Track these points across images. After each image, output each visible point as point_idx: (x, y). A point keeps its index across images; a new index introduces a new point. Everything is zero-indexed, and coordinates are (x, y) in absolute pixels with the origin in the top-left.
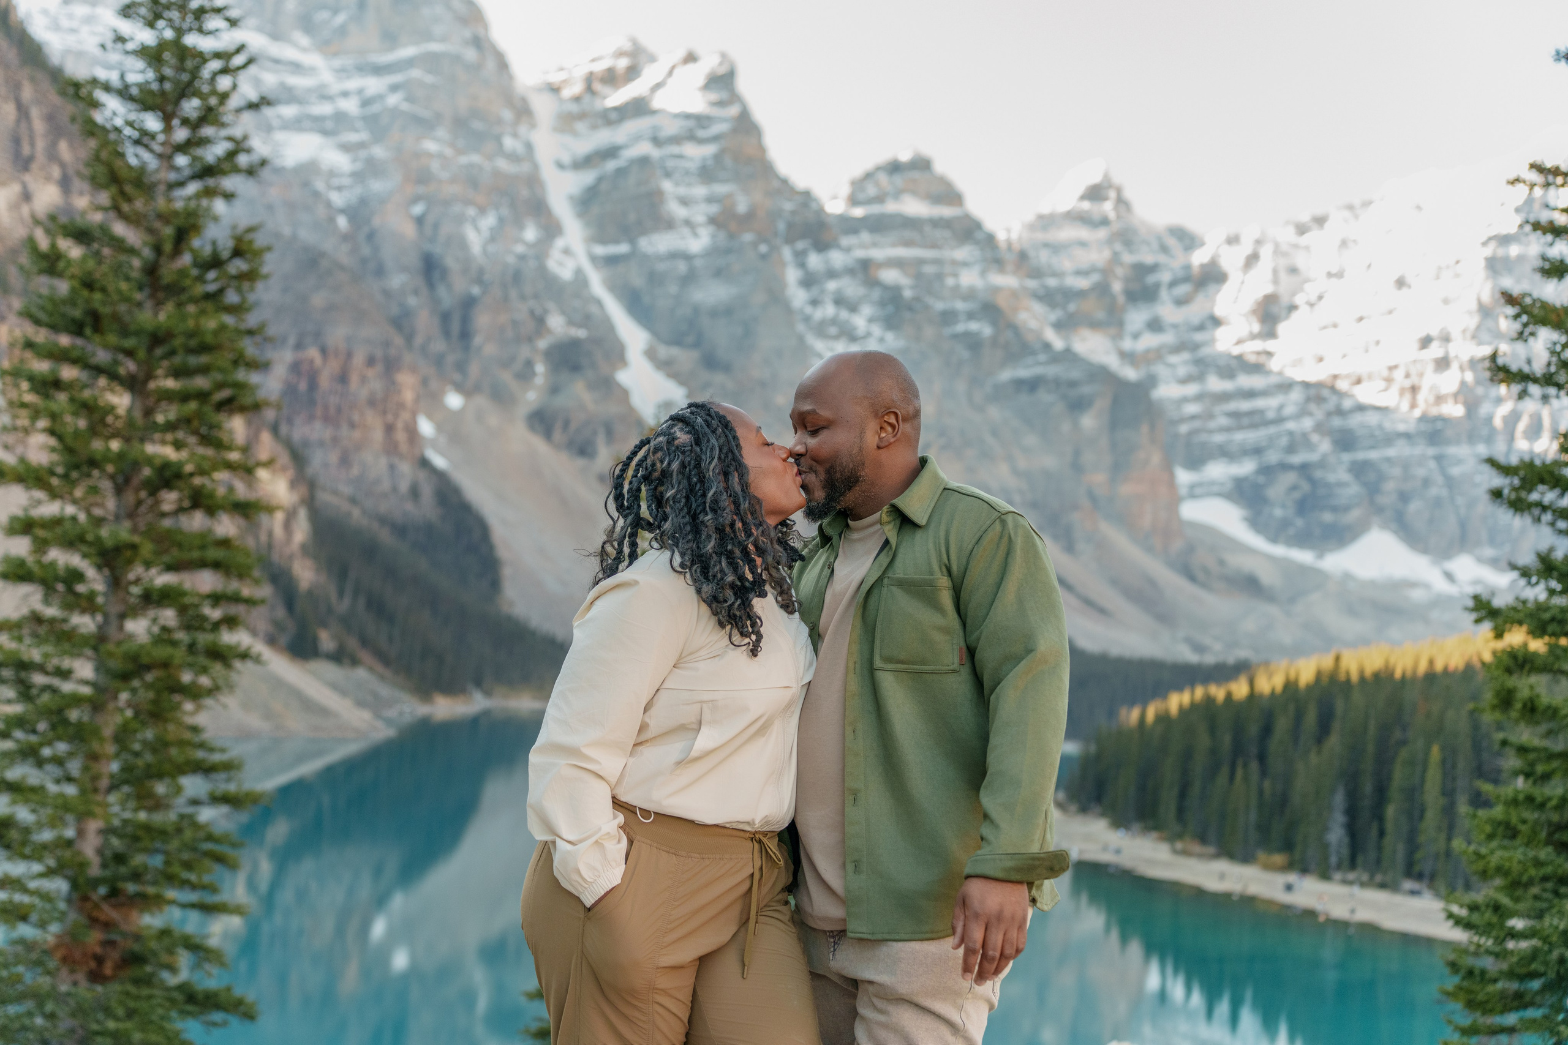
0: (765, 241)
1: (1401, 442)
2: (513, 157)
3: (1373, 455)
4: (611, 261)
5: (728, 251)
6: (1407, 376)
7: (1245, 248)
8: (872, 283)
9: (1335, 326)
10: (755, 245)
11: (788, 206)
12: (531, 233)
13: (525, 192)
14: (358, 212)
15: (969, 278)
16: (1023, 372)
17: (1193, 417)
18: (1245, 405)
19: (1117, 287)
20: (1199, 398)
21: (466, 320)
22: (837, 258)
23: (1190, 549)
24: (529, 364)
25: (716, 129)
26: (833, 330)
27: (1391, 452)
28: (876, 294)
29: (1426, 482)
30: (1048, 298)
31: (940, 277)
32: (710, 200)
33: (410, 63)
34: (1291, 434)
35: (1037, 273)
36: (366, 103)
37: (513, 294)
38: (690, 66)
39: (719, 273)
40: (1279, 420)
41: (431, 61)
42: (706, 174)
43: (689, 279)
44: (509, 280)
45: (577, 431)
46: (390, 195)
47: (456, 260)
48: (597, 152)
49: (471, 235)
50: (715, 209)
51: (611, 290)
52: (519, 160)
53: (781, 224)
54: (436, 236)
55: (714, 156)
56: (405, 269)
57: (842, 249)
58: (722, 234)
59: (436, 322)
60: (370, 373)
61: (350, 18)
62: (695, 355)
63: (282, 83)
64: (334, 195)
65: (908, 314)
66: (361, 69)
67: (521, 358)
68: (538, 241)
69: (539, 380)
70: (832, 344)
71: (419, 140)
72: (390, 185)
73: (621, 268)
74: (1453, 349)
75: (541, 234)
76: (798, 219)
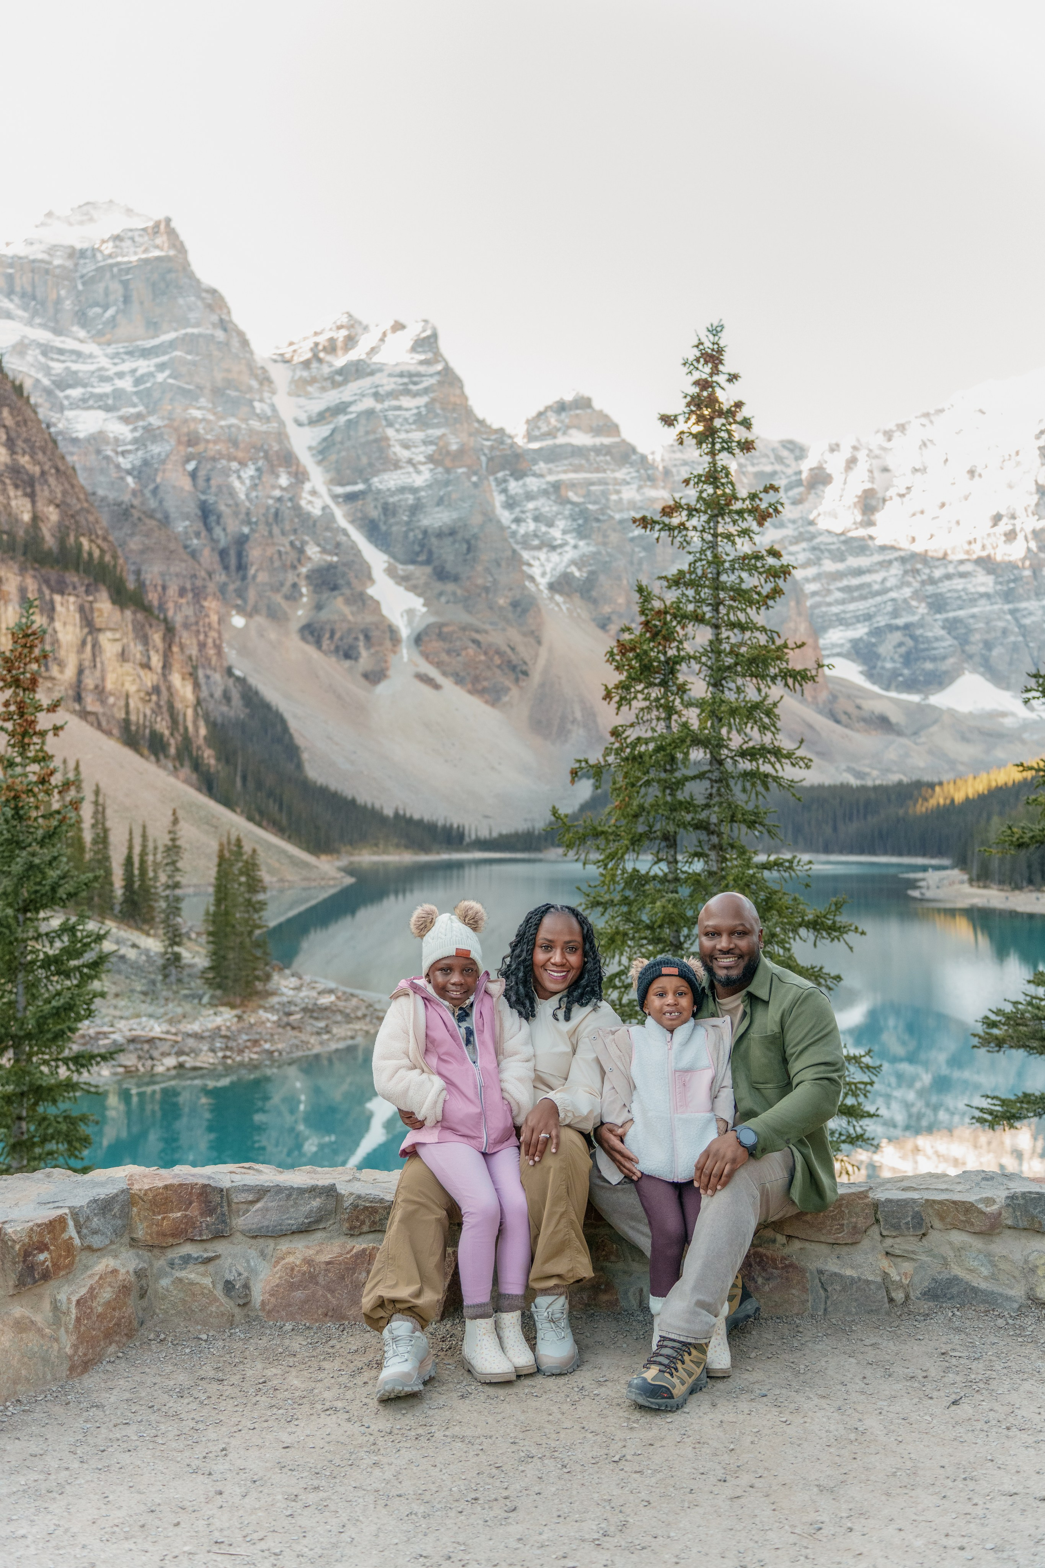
0: (475, 473)
1: (983, 601)
2: (263, 418)
3: (961, 613)
4: (350, 498)
5: (447, 483)
6: (984, 547)
7: (846, 453)
8: (564, 501)
9: (922, 512)
10: (467, 476)
11: (488, 443)
12: (284, 480)
13: (276, 447)
14: (145, 471)
15: (629, 494)
17: (814, 594)
18: (855, 581)
20: (817, 578)
21: (240, 555)
22: (532, 483)
23: (834, 697)
24: (295, 586)
25: (427, 382)
26: (536, 542)
27: (975, 610)
28: (567, 510)
29: (1005, 632)
31: (605, 494)
32: (425, 443)
33: (172, 345)
34: (893, 600)
36: (138, 382)
37: (276, 530)
38: (399, 333)
39: (440, 502)
40: (886, 591)
41: (190, 341)
42: (421, 421)
43: (416, 509)
44: (271, 520)
45: (341, 639)
46: (168, 456)
47: (228, 505)
48: (328, 409)
49: (237, 484)
50: (431, 449)
51: (352, 522)
52: (268, 420)
53: (483, 459)
54: (209, 487)
55: (426, 406)
56: (186, 517)
57: (535, 475)
58: (440, 469)
59: (217, 558)
60: (183, 601)
61: (117, 312)
62: (428, 570)
63: (67, 368)
64: (121, 459)
65: (595, 525)
66: (130, 353)
67: (288, 583)
68: (291, 485)
69: (305, 599)
70: (536, 553)
71: (186, 409)
72: (168, 448)
73: (360, 502)
74: (1018, 522)
75: (293, 480)
76: (498, 453)
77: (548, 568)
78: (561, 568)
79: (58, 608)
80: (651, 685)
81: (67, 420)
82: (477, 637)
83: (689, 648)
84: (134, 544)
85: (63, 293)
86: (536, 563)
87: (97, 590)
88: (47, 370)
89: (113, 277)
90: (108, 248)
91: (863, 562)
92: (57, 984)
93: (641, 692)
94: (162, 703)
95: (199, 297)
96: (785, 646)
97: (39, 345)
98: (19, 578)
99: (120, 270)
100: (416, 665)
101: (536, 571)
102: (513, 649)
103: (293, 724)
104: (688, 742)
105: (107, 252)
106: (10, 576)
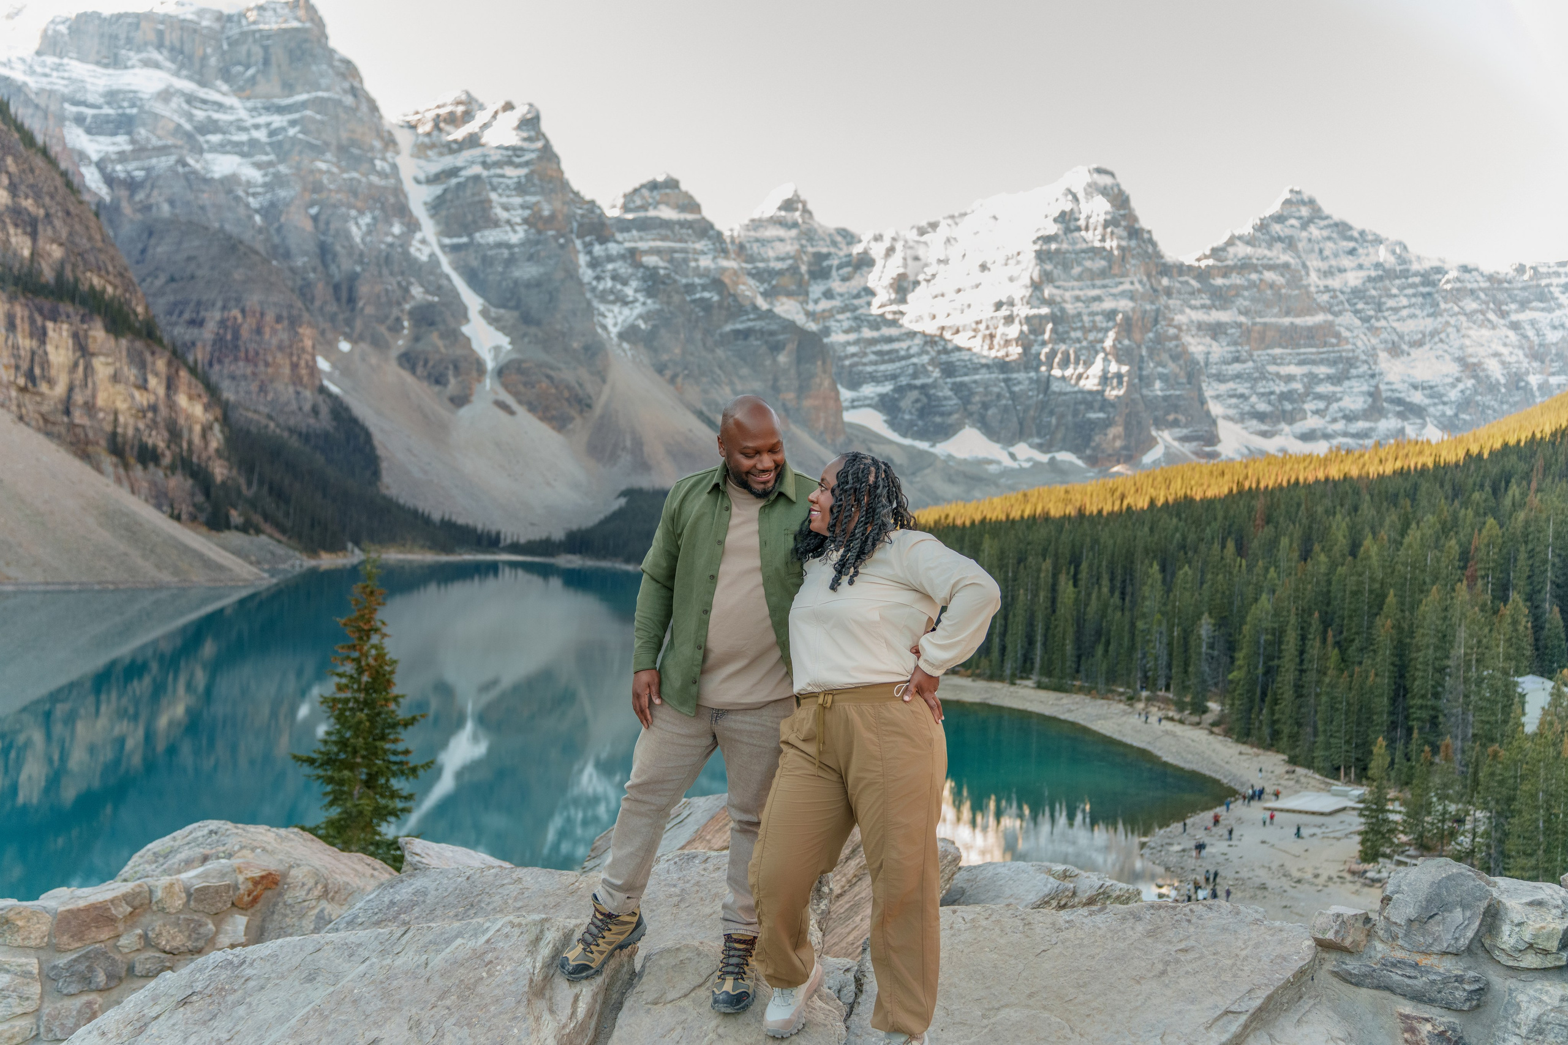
0: (563, 236)
1: (984, 371)
2: (382, 174)
3: (966, 379)
4: (455, 248)
5: (538, 242)
6: (988, 328)
7: (887, 243)
8: (638, 265)
9: (943, 295)
10: (556, 238)
11: (580, 212)
12: (397, 229)
13: (392, 200)
14: (271, 211)
15: (705, 262)
16: (739, 326)
17: (853, 355)
18: (886, 347)
19: (804, 268)
20: (857, 342)
21: (351, 290)
22: (613, 248)
23: (849, 439)
24: (398, 320)
25: (527, 157)
26: (612, 298)
27: (977, 377)
28: (640, 272)
29: (999, 396)
30: (758, 275)
31: (686, 261)
32: (523, 207)
33: (304, 105)
34: (915, 364)
35: (751, 259)
36: (272, 134)
37: (385, 271)
38: (508, 113)
39: (531, 258)
40: (909, 357)
41: (319, 104)
42: (521, 188)
43: (511, 261)
44: (382, 261)
45: (433, 367)
46: (293, 200)
47: (343, 247)
48: (443, 172)
49: (354, 229)
50: (527, 213)
51: (456, 269)
52: (387, 176)
53: (575, 225)
54: (328, 229)
55: (526, 176)
56: (305, 253)
57: (617, 242)
58: (533, 231)
59: (330, 291)
60: (279, 327)
61: (258, 72)
62: (516, 314)
63: (209, 118)
64: (251, 200)
65: (661, 287)
66: (268, 109)
67: (393, 317)
68: (403, 234)
69: (406, 332)
70: (611, 307)
71: (313, 161)
72: (292, 193)
73: (463, 254)
74: (1015, 310)
75: (405, 229)
76: (586, 220)
77: (620, 319)
78: (630, 320)
79: (50, 333)
81: (206, 162)
82: (552, 373)
84: (238, 275)
85: (209, 50)
86: (610, 315)
87: (92, 319)
88: (190, 117)
89: (255, 41)
90: (252, 16)
91: (893, 332)
94: (159, 419)
95: (331, 66)
97: (183, 94)
98: (7, 306)
99: (262, 36)
100: (496, 393)
101: (609, 322)
102: (581, 385)
103: (378, 438)
105: (251, 19)
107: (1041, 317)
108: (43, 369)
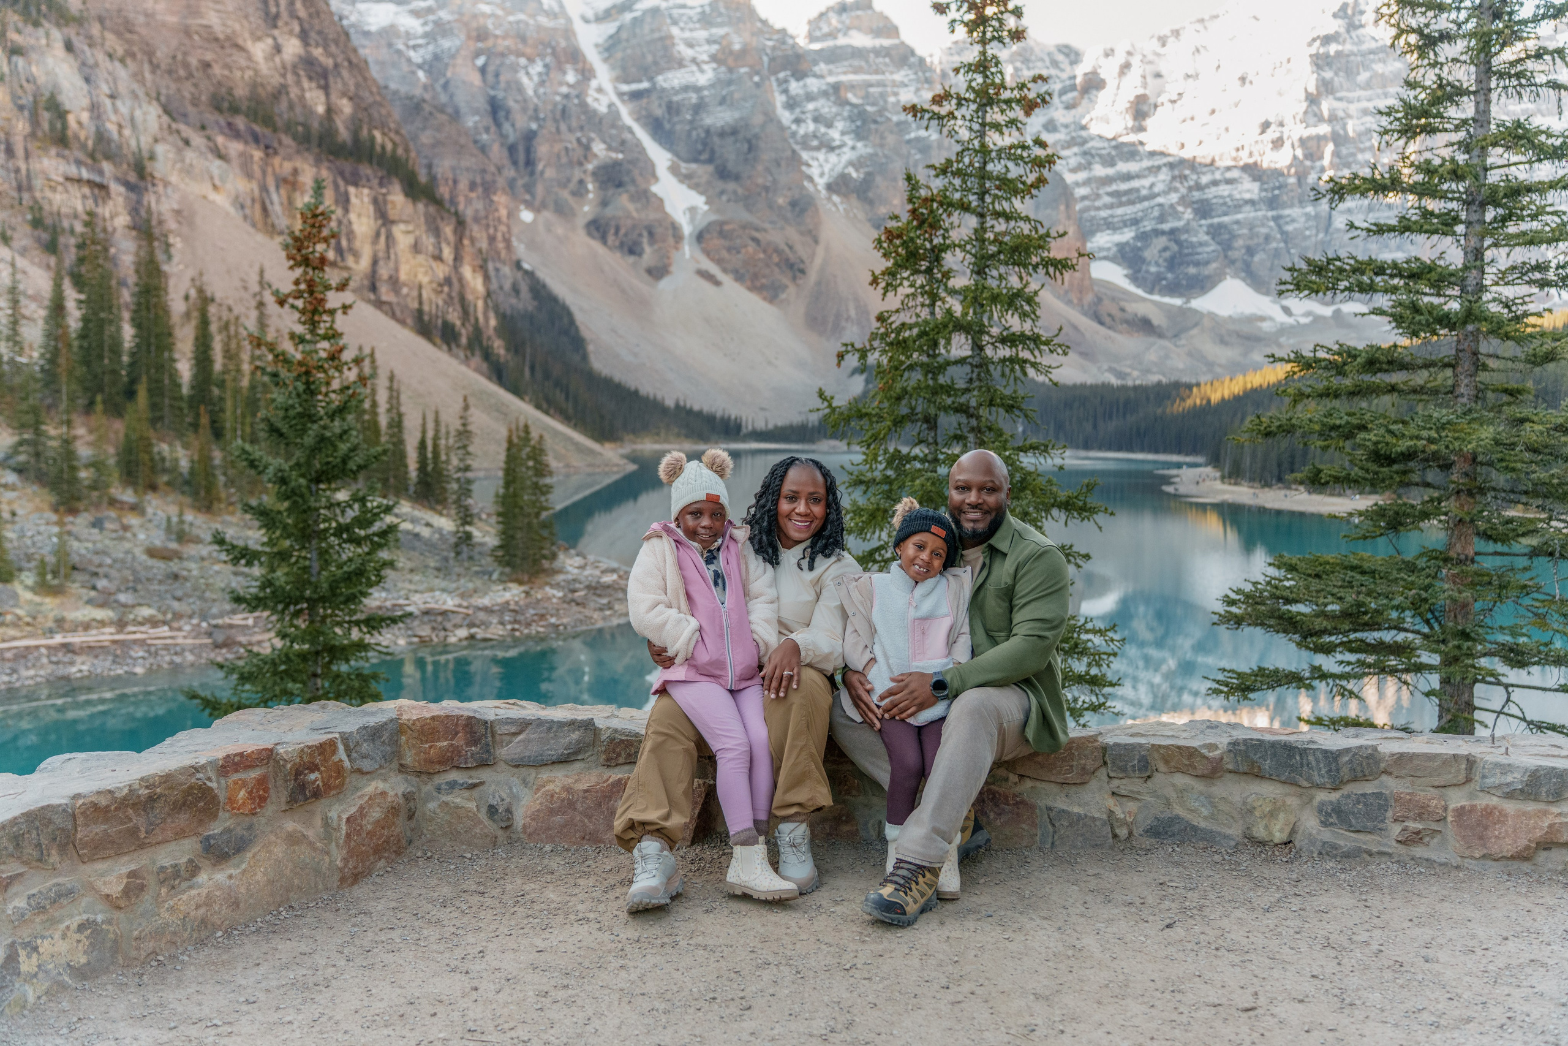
0: (757, 73)
1: (1248, 208)
2: (552, 15)
3: (1226, 219)
4: (636, 96)
5: (730, 83)
6: (1251, 154)
7: (1120, 58)
8: (843, 103)
9: (1192, 119)
10: (749, 76)
11: (770, 43)
12: (571, 77)
13: (563, 44)
14: (435, 65)
15: (907, 96)
17: (1084, 198)
18: (1124, 186)
20: (1087, 182)
21: (528, 151)
22: (813, 84)
23: (1099, 300)
24: (581, 182)
26: (815, 143)
27: (1240, 216)
28: (846, 111)
29: (1267, 238)
31: (883, 96)
32: (709, 42)
34: (1160, 205)
37: (563, 127)
39: (723, 101)
40: (1153, 196)
42: (705, 19)
43: (699, 108)
44: (558, 115)
45: (626, 235)
46: (458, 51)
47: (516, 101)
48: (614, 7)
49: (525, 80)
50: (714, 48)
51: (637, 120)
52: (555, 16)
53: (765, 59)
54: (498, 83)
56: (476, 112)
57: (816, 76)
58: (723, 69)
59: (505, 153)
60: (473, 195)
62: (710, 168)
64: (412, 54)
65: (873, 126)
67: (575, 179)
68: (578, 82)
69: (591, 196)
70: (815, 154)
72: (458, 42)
73: (645, 101)
74: (1285, 130)
75: (580, 77)
76: (779, 53)
77: (827, 168)
78: (839, 169)
79: (353, 200)
80: (916, 272)
81: (360, 13)
82: (757, 235)
83: (955, 236)
84: (426, 138)
86: (814, 163)
87: (390, 183)
91: (1132, 167)
92: (350, 551)
93: (907, 279)
94: (454, 294)
96: (1048, 235)
98: (314, 170)
100: (698, 262)
101: (814, 172)
102: (791, 248)
103: (579, 318)
104: (951, 326)
106: (306, 167)
107: (1320, 139)
108: (349, 240)
